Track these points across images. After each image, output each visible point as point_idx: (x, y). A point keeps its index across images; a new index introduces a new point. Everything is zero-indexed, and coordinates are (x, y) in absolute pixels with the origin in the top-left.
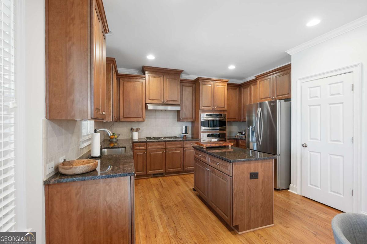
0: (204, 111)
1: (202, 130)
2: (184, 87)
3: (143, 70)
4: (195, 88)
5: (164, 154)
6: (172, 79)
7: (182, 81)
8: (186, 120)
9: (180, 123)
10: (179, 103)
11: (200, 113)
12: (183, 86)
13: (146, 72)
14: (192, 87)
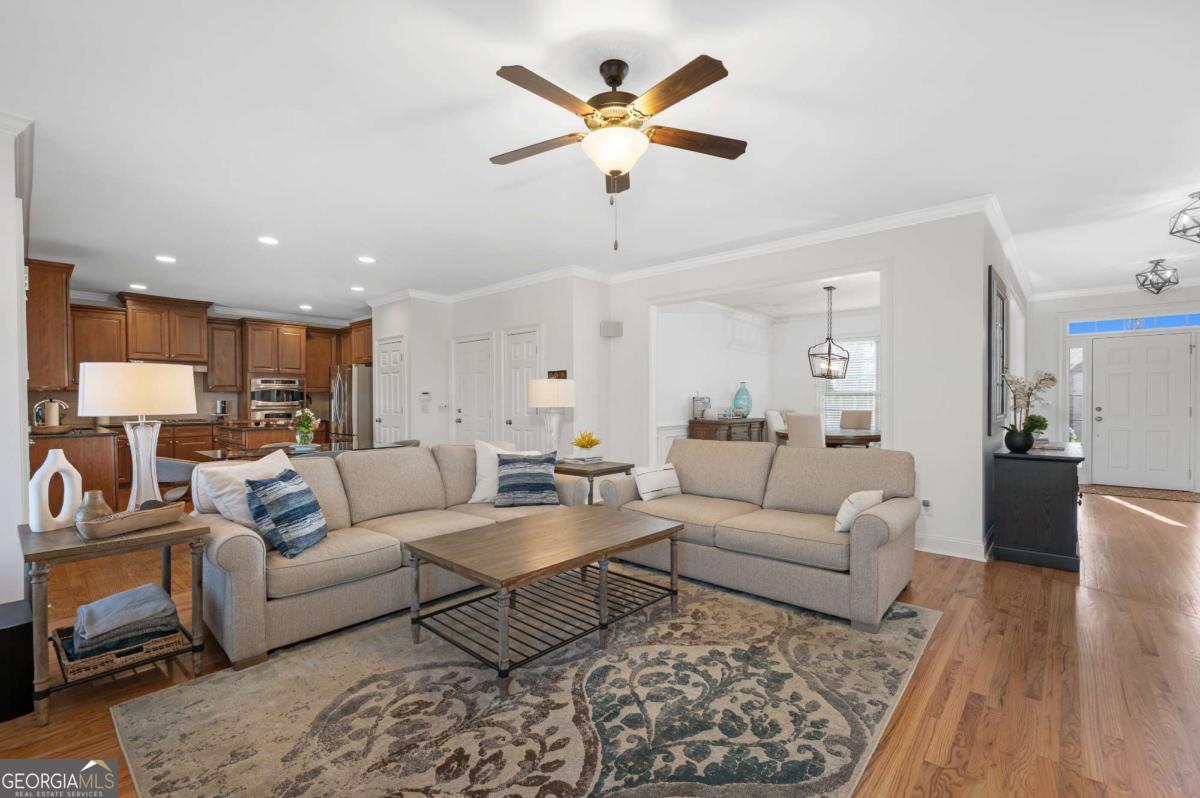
0: (257, 375)
1: (253, 407)
2: (216, 332)
3: (122, 297)
4: (242, 333)
5: (171, 447)
6: (187, 316)
7: (211, 321)
8: (221, 389)
9: (211, 395)
10: (205, 359)
11: (248, 378)
12: (213, 329)
13: (128, 302)
14: (235, 331)
